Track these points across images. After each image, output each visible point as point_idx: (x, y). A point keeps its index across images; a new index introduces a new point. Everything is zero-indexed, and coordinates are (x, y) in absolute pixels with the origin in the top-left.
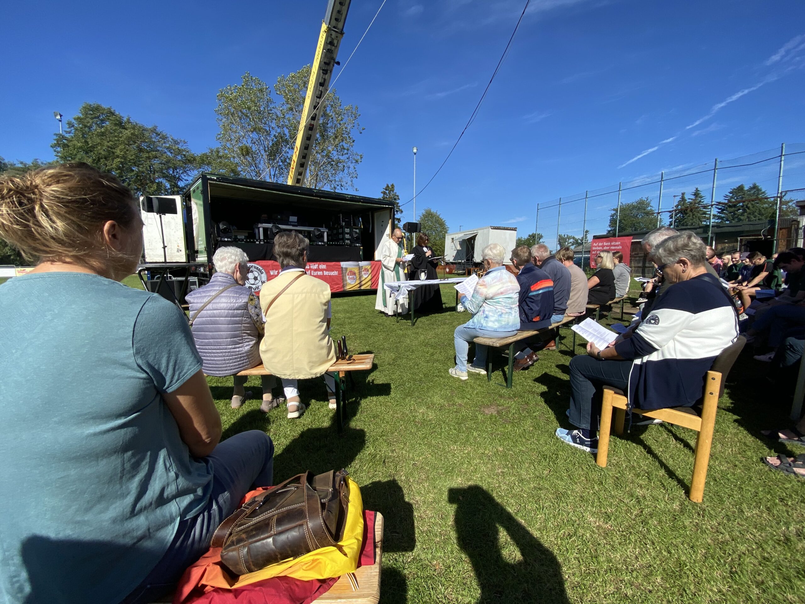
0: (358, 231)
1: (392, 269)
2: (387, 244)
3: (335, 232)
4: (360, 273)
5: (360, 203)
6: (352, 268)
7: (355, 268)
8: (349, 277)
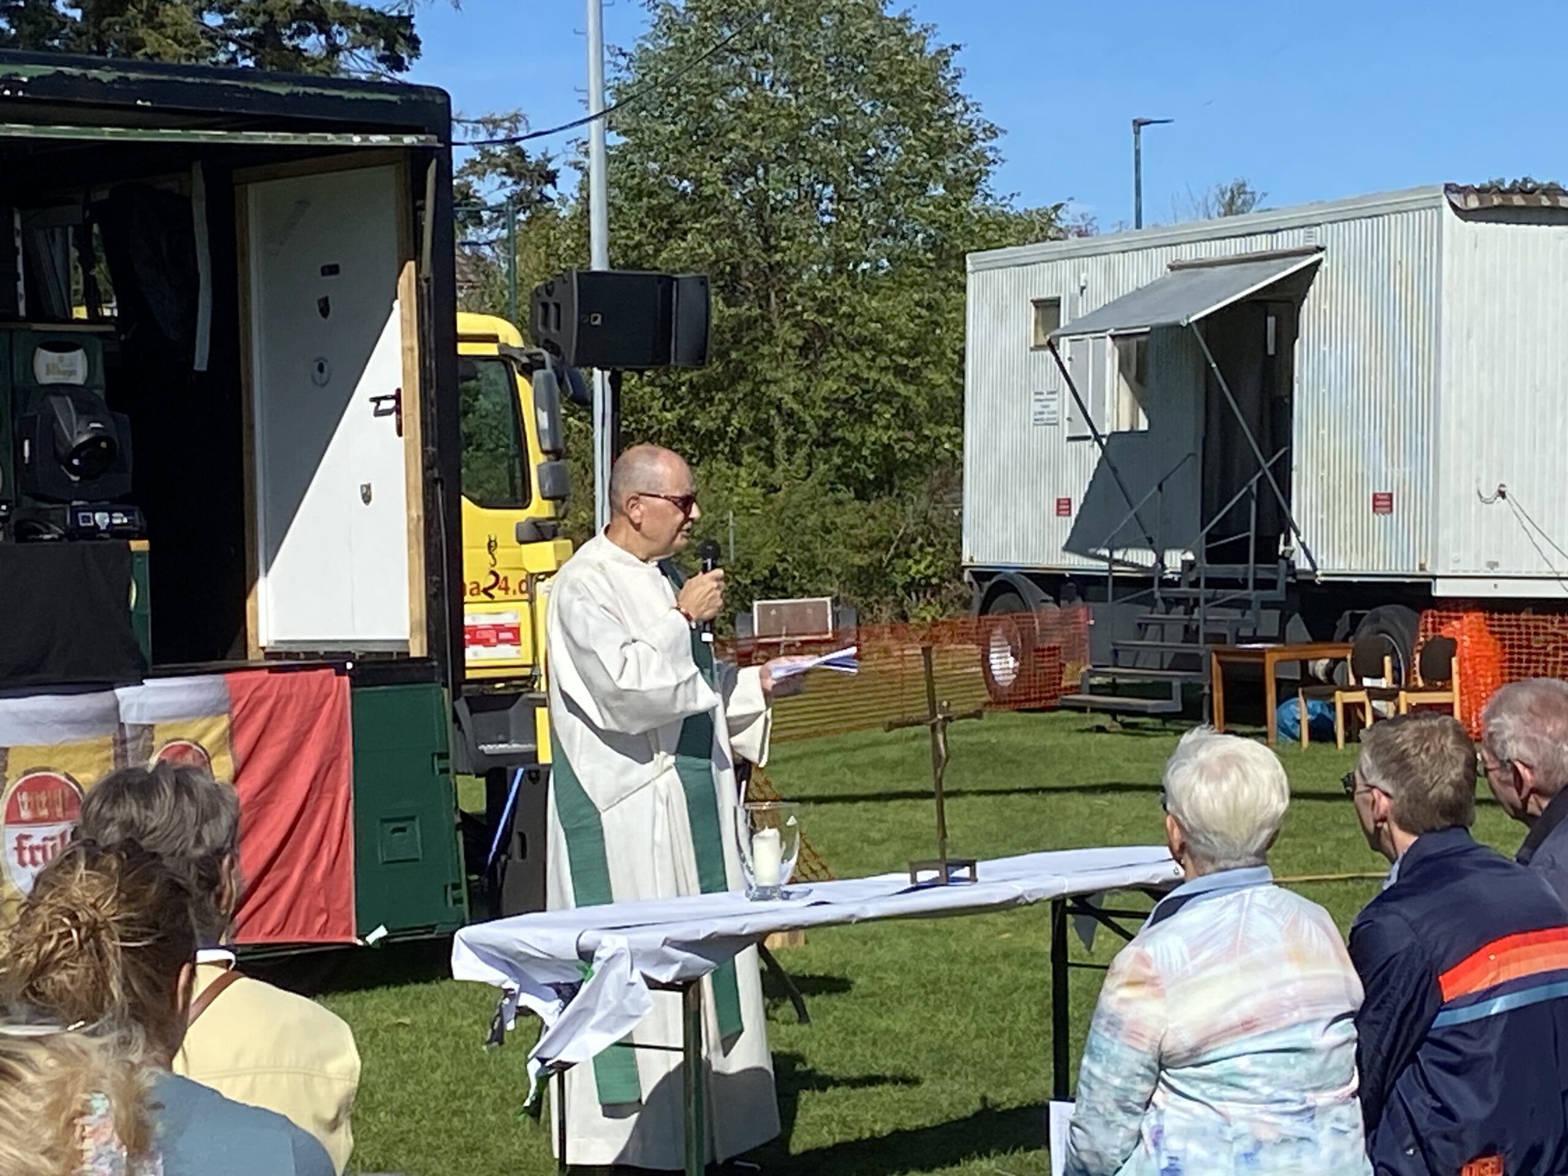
0: (76, 363)
6: (52, 752)
7: (77, 750)
8: (27, 837)
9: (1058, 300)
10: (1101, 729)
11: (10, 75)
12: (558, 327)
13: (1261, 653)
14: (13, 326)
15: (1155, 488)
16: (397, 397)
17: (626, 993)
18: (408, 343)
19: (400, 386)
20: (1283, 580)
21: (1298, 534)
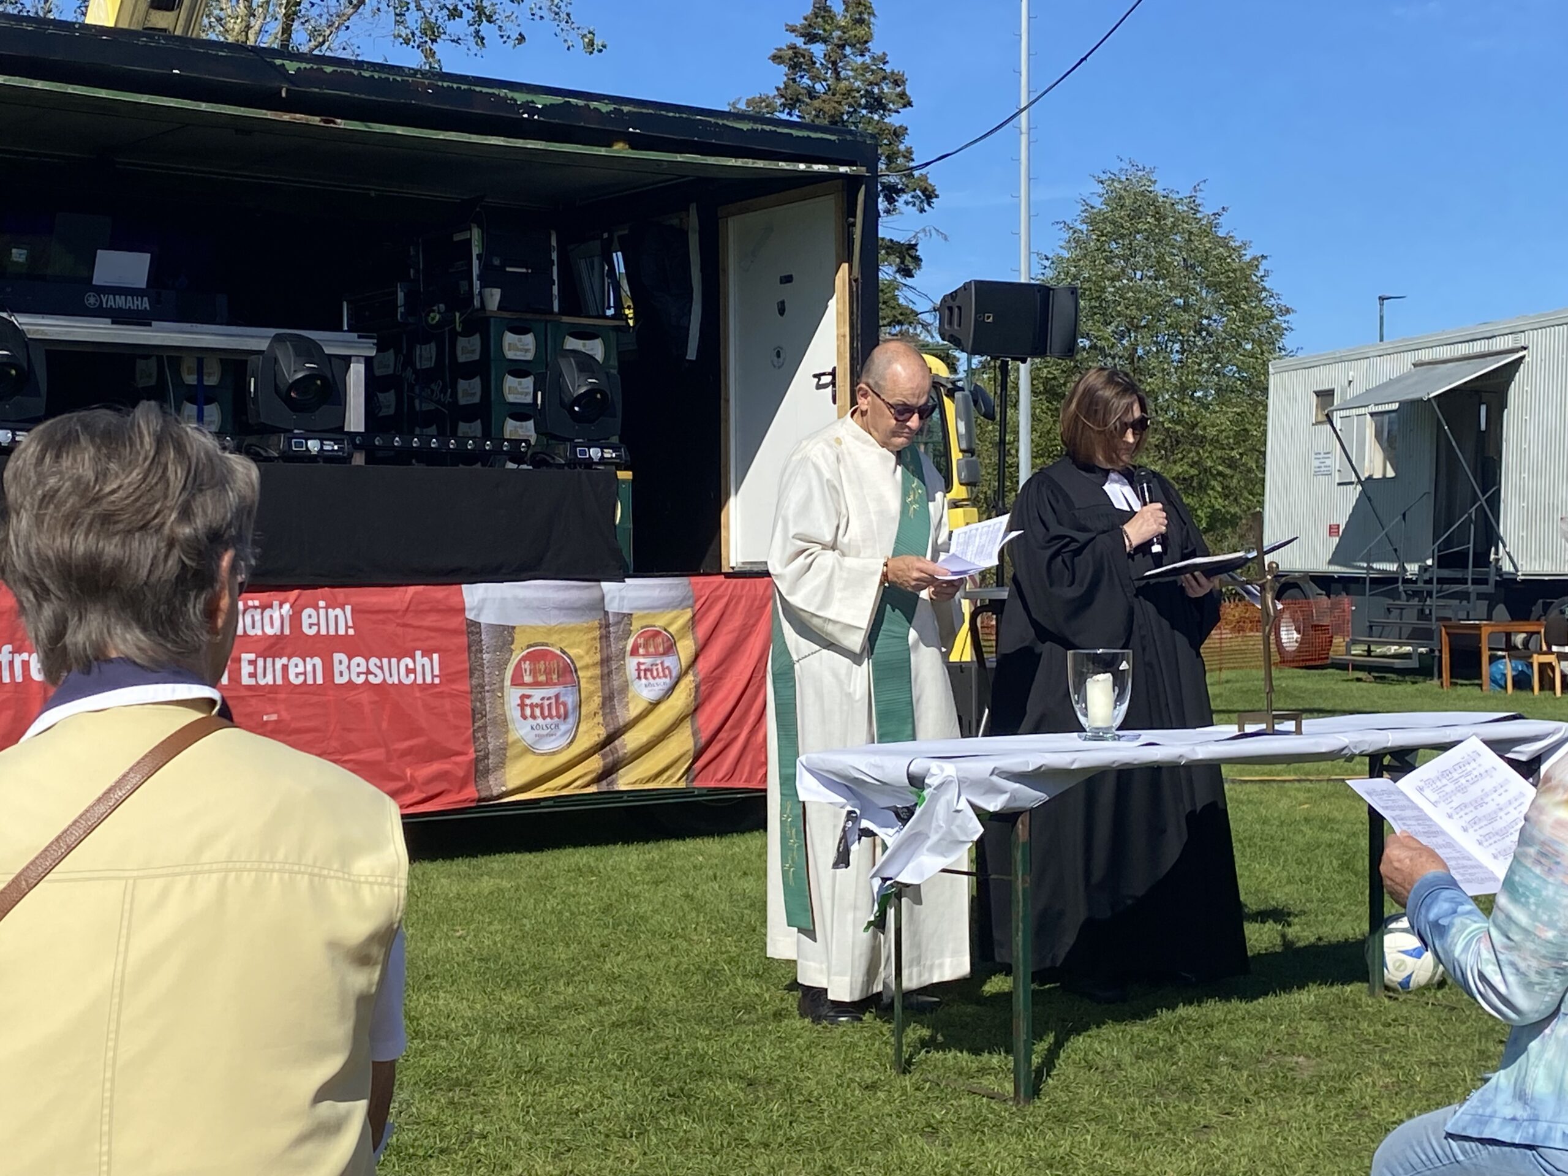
0: (596, 349)
1: (855, 641)
2: (818, 451)
3: (426, 355)
4: (608, 665)
5: (620, 149)
6: (550, 631)
7: (571, 630)
8: (529, 697)
9: (1333, 391)
10: (1359, 680)
11: (528, 102)
12: (960, 325)
13: (1478, 627)
14: (548, 317)
15: (1400, 517)
16: (833, 374)
17: (954, 819)
18: (842, 331)
19: (835, 365)
20: (1493, 578)
21: (1504, 546)
